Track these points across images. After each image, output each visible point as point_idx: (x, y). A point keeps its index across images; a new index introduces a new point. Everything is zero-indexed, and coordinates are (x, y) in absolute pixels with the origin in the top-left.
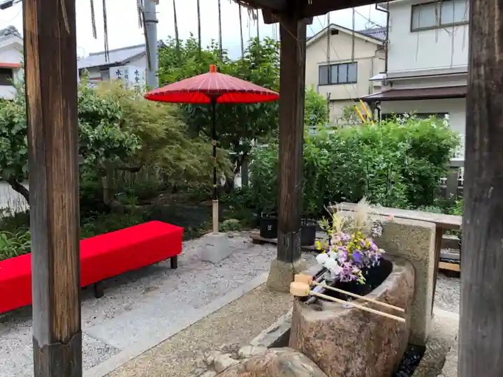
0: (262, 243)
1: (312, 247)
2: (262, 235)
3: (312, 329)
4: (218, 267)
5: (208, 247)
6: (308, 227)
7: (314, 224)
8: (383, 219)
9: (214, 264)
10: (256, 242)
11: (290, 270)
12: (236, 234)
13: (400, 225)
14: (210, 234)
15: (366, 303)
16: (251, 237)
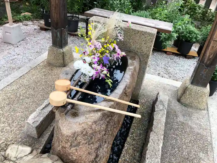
0: (46, 30)
1: (76, 33)
2: (45, 25)
3: (68, 140)
4: (15, 47)
5: (6, 33)
6: (73, 21)
7: (77, 19)
8: (123, 25)
9: (13, 45)
10: (42, 29)
11: (61, 53)
12: (30, 23)
13: (134, 30)
14: (7, 25)
15: (112, 103)
16: (38, 26)
